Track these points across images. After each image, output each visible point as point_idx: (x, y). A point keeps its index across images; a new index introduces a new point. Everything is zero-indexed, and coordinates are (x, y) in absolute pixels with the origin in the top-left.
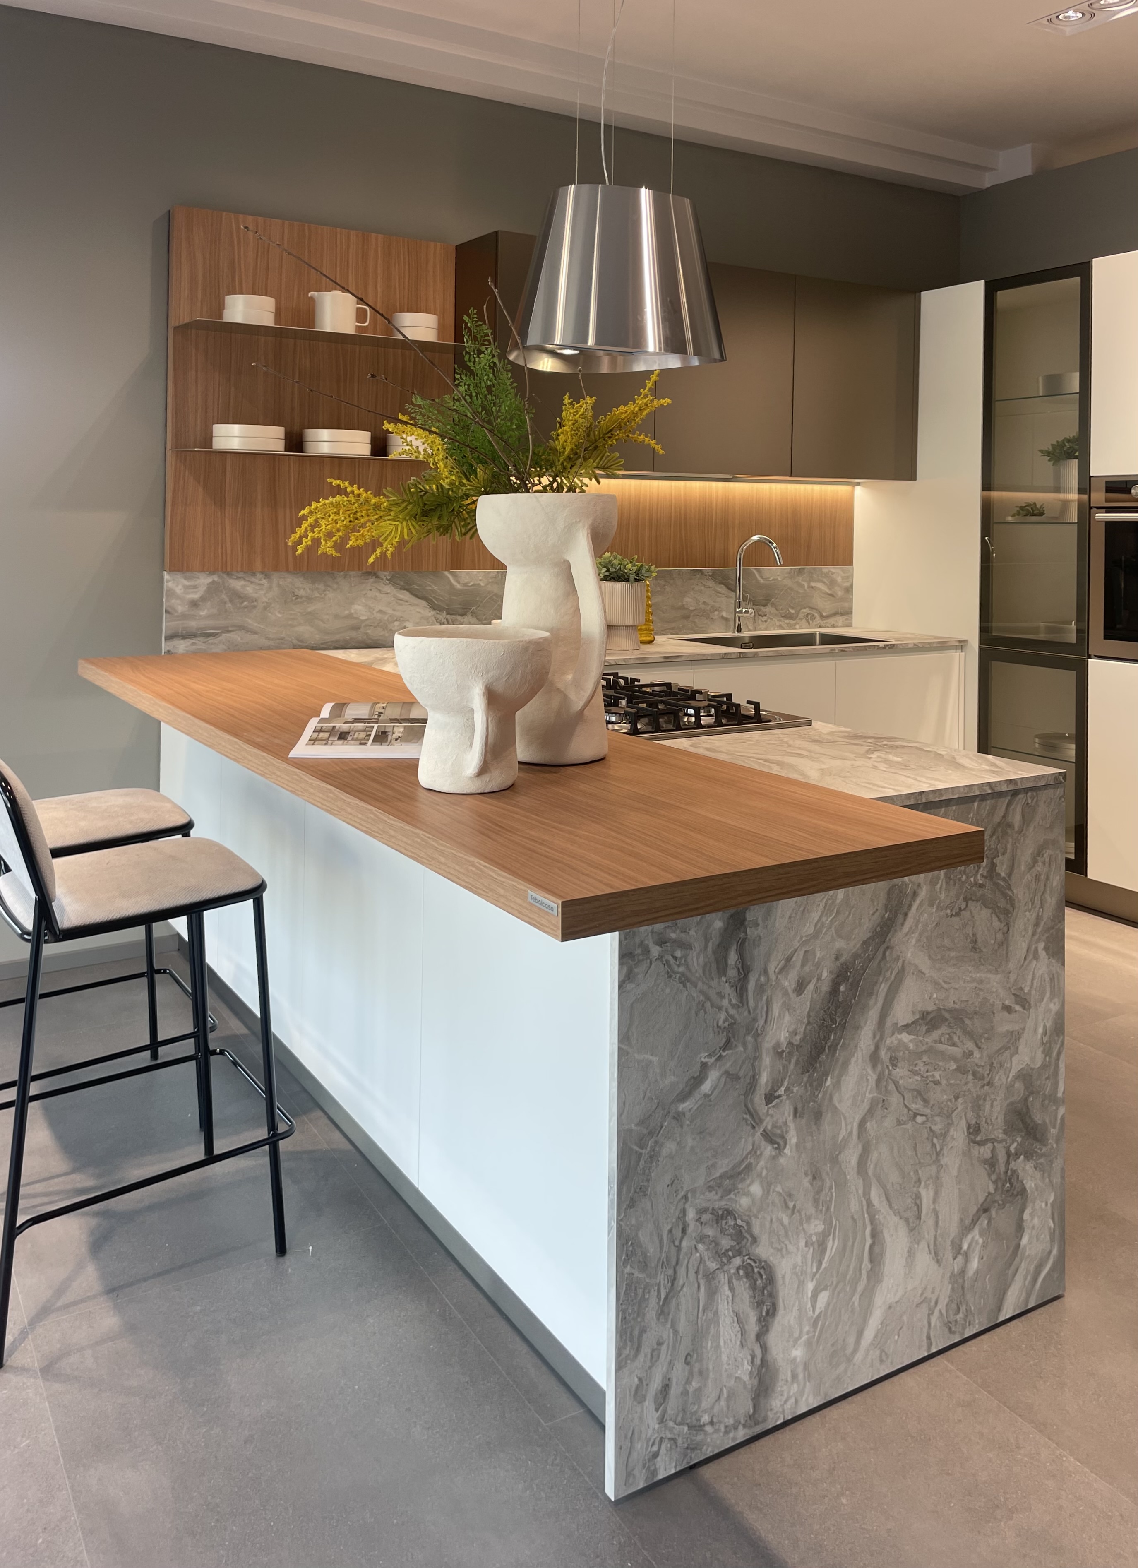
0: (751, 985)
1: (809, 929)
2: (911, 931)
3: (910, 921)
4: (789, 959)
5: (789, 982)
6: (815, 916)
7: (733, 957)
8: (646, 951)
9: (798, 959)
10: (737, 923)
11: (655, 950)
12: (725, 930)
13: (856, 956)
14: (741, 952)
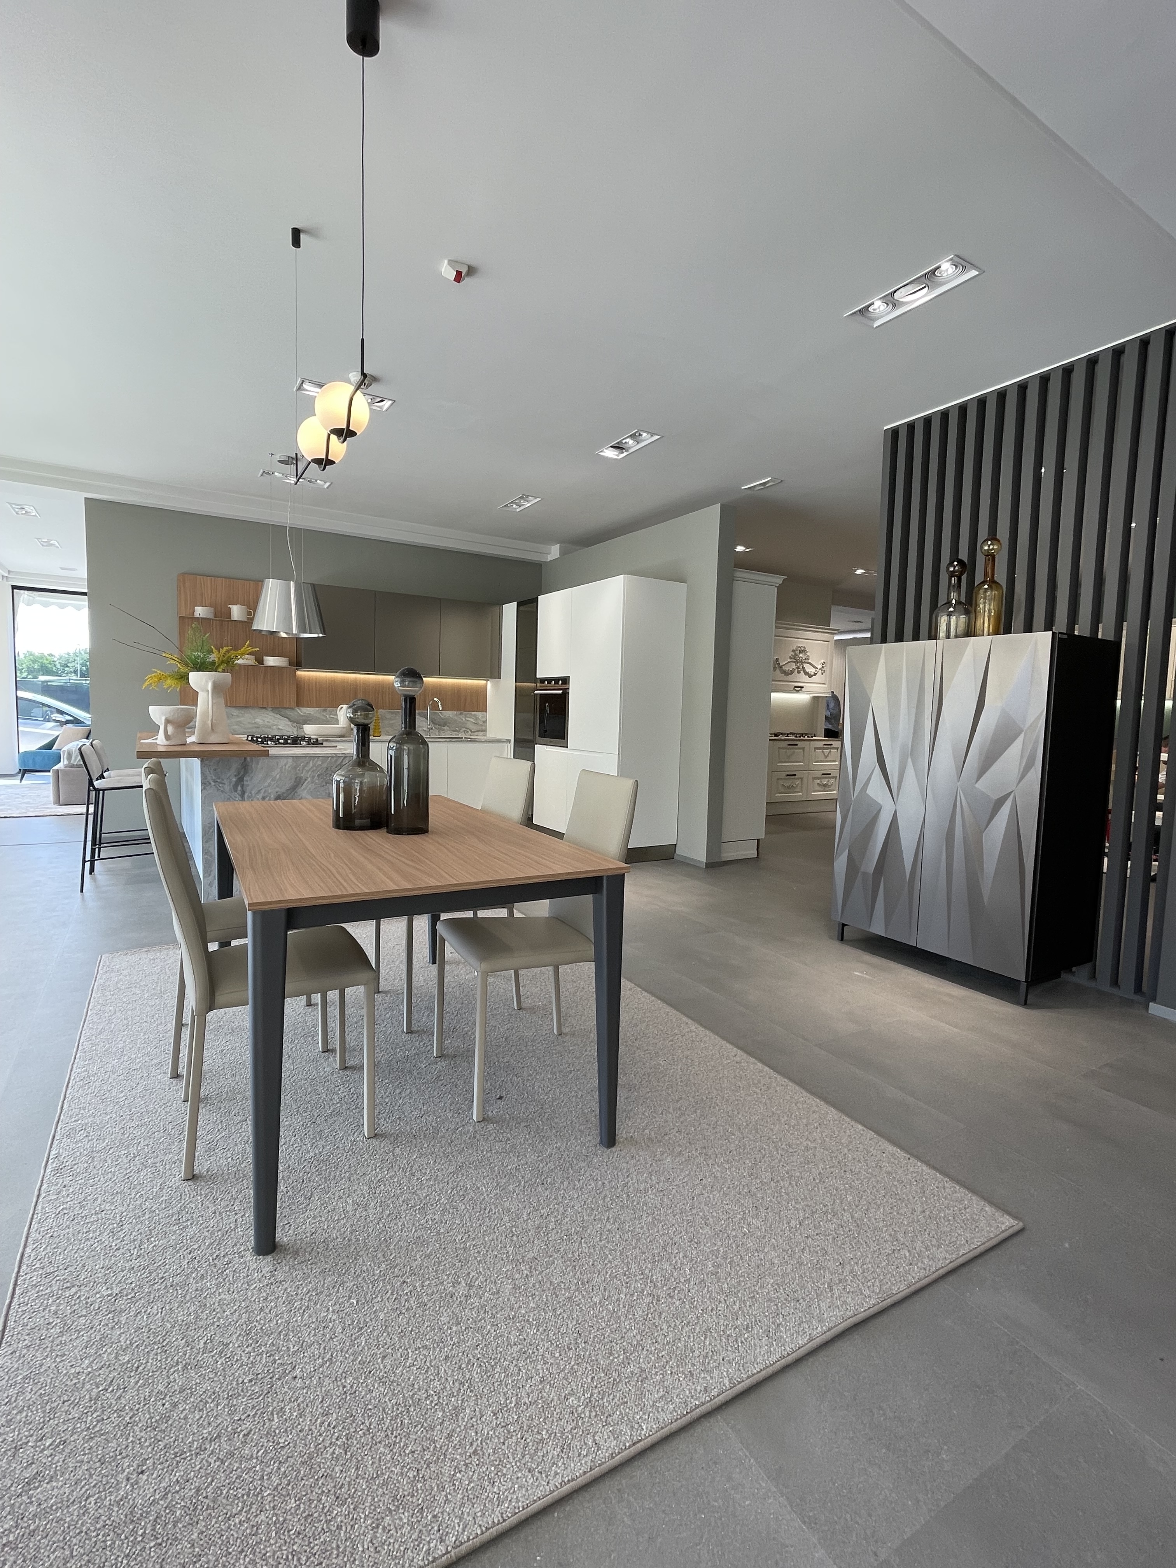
0: (246, 796)
1: (266, 784)
2: (305, 789)
3: (304, 786)
4: (259, 791)
5: (260, 796)
6: (269, 781)
7: (239, 788)
8: (210, 784)
9: (262, 791)
10: (240, 780)
11: (213, 784)
12: (236, 782)
13: (284, 793)
14: (242, 787)
